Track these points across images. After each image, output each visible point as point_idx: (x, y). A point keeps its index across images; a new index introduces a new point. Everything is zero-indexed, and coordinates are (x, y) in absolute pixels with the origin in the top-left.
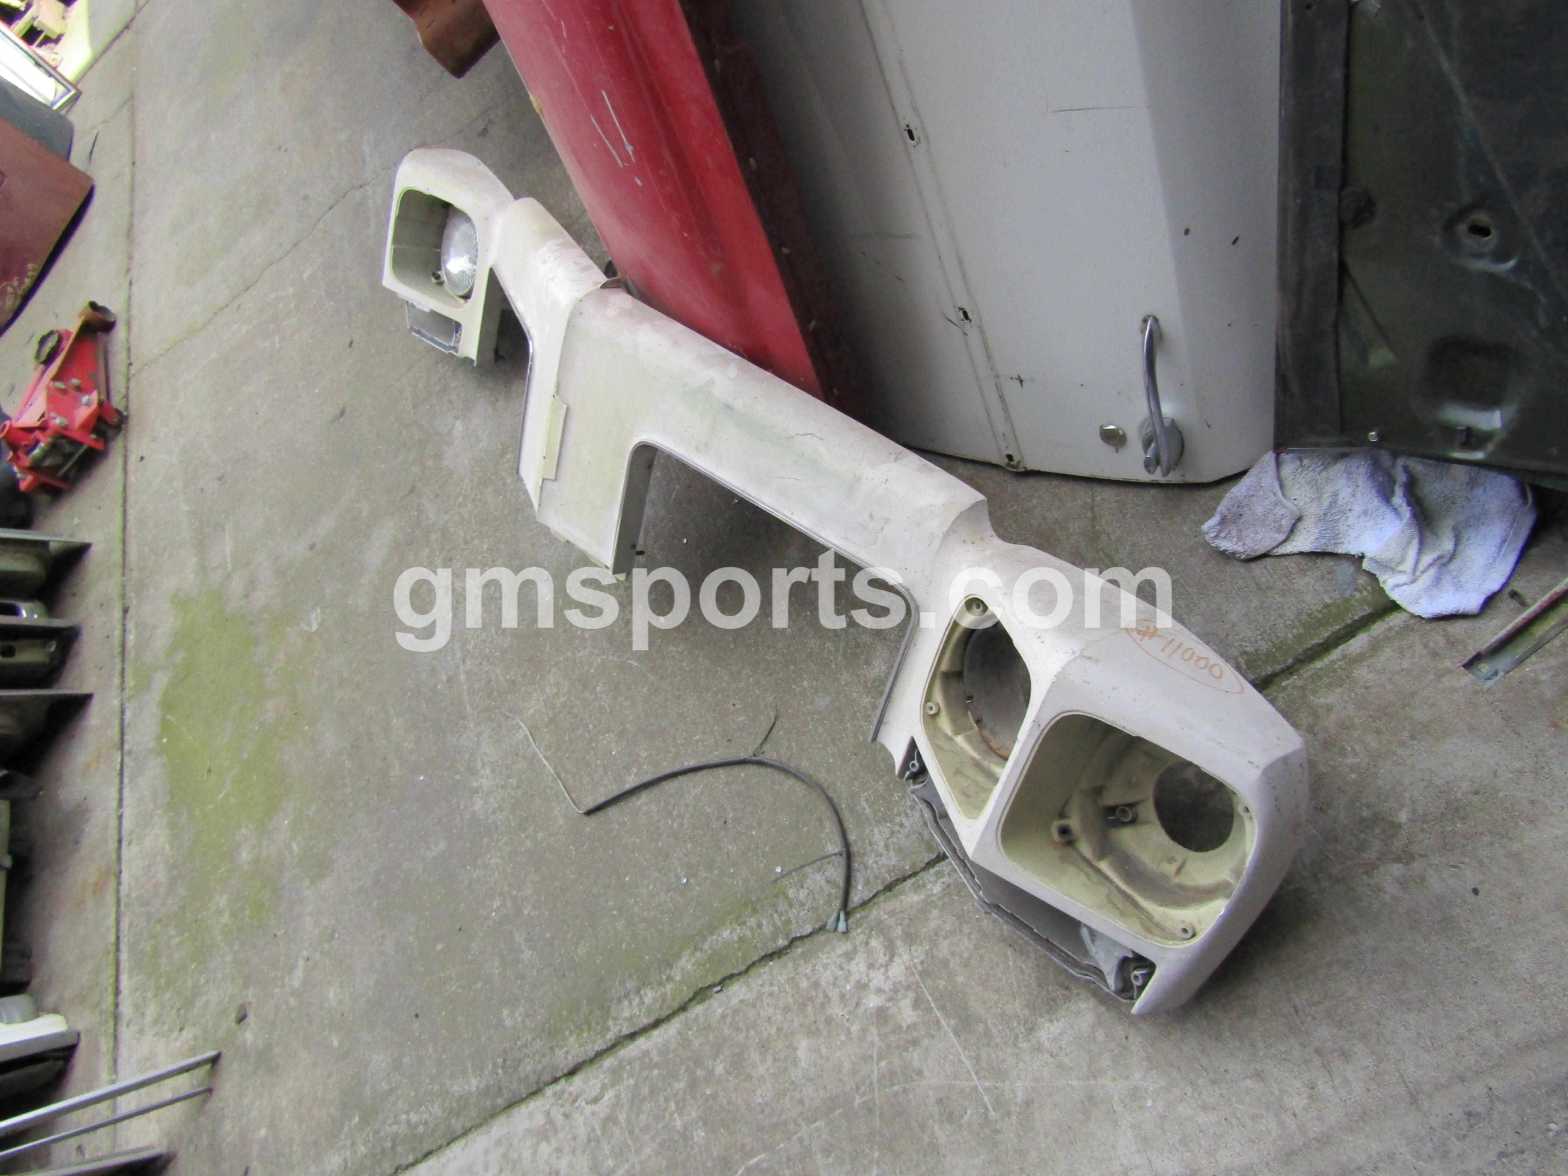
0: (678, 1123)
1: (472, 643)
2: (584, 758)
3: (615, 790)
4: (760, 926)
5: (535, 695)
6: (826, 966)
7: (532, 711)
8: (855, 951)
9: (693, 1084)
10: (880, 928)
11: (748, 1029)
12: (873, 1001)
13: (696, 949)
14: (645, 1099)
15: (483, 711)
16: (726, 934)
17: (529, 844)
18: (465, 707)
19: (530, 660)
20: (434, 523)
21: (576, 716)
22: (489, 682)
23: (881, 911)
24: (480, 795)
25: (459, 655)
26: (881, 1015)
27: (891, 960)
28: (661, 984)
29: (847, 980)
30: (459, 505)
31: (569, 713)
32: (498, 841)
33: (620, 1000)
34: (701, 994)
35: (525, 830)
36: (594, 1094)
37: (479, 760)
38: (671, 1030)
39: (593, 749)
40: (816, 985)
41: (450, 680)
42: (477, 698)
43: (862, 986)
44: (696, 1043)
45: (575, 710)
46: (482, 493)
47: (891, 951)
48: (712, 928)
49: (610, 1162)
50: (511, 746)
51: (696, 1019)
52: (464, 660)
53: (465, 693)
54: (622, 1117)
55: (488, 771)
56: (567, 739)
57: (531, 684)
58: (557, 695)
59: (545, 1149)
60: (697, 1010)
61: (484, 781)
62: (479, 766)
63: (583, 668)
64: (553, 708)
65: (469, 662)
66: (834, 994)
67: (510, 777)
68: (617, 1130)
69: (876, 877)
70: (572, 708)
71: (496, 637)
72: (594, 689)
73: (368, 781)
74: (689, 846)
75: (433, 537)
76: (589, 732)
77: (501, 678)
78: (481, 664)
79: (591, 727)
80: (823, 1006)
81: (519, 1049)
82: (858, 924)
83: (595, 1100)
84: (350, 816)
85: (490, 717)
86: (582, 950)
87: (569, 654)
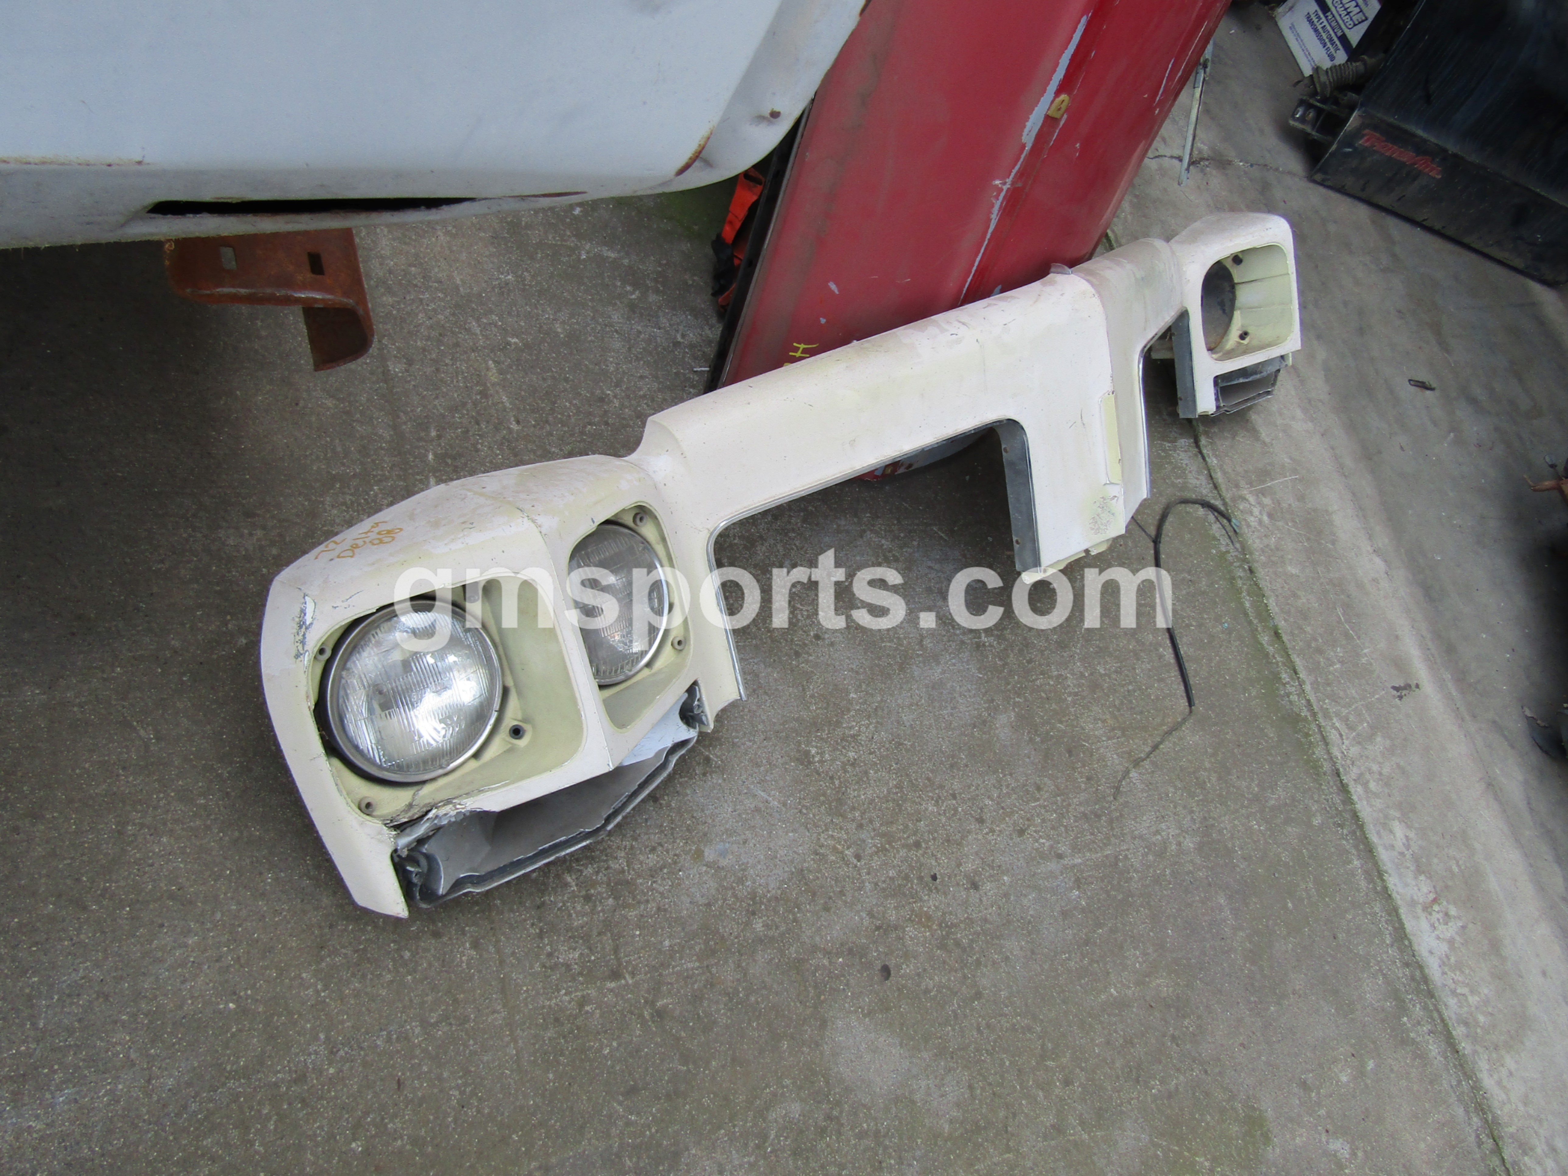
0: (1338, 666)
1: (1042, 841)
2: (1153, 700)
3: (1175, 673)
4: (1240, 577)
5: (1102, 750)
6: (1254, 542)
7: (1115, 756)
8: (1245, 520)
9: (1319, 651)
10: (1234, 500)
11: (1288, 604)
12: (1265, 518)
13: (1257, 630)
14: (1333, 691)
15: (1112, 829)
16: (1247, 605)
17: (1214, 779)
18: (1107, 856)
19: (1070, 752)
20: (871, 914)
21: (1122, 703)
22: (1085, 815)
23: (1228, 496)
24: (1182, 839)
25: (1053, 866)
26: (1270, 516)
27: (1247, 500)
28: (1277, 663)
29: (1259, 531)
30: (858, 857)
31: (1119, 710)
32: (1214, 819)
33: (1291, 702)
34: (1277, 635)
35: (1205, 782)
36: (1338, 736)
37: (1154, 839)
38: (1298, 662)
39: (1147, 689)
40: (1263, 551)
41: (1078, 883)
42: (1100, 836)
43: (1260, 522)
44: (1301, 644)
45: (1117, 702)
46: (853, 809)
47: (1244, 499)
48: (1246, 614)
49: (1365, 725)
50: (1143, 791)
51: (1289, 640)
52: (1060, 856)
53: (1094, 856)
54: (1344, 712)
55: (1163, 826)
56: (1138, 717)
57: (1092, 755)
58: (1104, 721)
59: (1372, 785)
60: (1285, 638)
61: (1172, 832)
62: (1159, 837)
63: (1083, 684)
64: (1113, 729)
65: (1062, 848)
66: (1266, 541)
67: (1168, 796)
68: (1352, 718)
69: (1211, 492)
70: (1115, 706)
71: (1041, 802)
72: (1101, 675)
73: (1174, 1038)
74: (1206, 616)
75: (892, 916)
76: (1135, 691)
77: (1083, 796)
78: (1066, 827)
79: (1130, 688)
80: (1271, 550)
81: (1330, 808)
82: (1233, 512)
83: (1341, 735)
84: (1206, 1072)
85: (1117, 818)
86: (1271, 733)
87: (1070, 699)
